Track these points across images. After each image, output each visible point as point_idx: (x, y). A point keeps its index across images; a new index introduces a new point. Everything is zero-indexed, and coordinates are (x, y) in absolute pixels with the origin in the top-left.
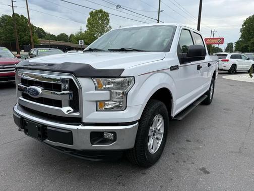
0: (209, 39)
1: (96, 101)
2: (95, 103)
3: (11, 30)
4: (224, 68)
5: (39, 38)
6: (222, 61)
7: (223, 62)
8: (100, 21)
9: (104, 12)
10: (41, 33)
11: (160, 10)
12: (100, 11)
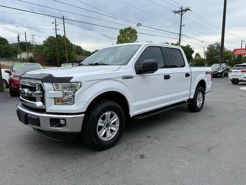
0: (239, 49)
1: (55, 98)
2: (54, 100)
3: (55, 48)
4: (244, 79)
5: (77, 54)
6: (242, 71)
7: (243, 73)
8: (128, 38)
9: (133, 29)
10: (79, 50)
11: (182, 25)
12: (129, 29)
